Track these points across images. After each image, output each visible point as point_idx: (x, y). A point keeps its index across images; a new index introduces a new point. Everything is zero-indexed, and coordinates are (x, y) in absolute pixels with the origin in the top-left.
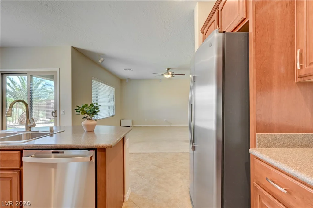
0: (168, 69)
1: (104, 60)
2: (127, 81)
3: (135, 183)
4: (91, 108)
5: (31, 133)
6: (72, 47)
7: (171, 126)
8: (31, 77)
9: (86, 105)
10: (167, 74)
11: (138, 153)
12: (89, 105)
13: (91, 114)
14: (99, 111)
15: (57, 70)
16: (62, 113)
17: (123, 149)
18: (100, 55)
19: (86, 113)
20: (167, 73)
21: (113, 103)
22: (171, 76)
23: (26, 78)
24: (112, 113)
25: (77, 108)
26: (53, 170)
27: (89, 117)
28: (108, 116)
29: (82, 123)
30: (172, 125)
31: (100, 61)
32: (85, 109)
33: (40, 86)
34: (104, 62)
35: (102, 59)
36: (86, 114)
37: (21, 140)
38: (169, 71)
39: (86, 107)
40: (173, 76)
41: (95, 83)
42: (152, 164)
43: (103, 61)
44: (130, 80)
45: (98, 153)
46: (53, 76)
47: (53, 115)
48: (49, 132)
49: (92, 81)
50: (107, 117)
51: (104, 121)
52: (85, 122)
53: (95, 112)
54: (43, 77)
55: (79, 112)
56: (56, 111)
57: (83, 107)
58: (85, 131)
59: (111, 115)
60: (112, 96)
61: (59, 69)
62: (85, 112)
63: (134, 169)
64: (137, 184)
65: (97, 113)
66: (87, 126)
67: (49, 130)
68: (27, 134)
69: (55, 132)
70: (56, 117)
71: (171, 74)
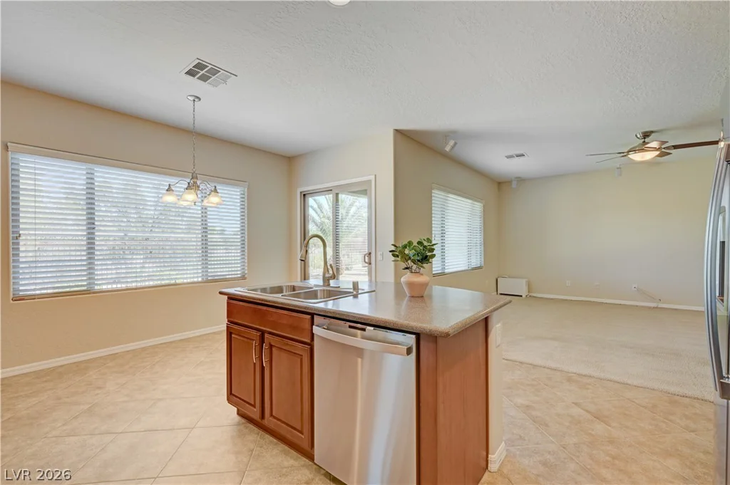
0: (646, 135)
1: (455, 144)
2: (514, 184)
3: (521, 436)
4: (418, 250)
5: (328, 288)
6: (396, 130)
7: (657, 308)
8: (337, 194)
9: (410, 243)
10: (642, 150)
11: (535, 366)
12: (415, 244)
13: (418, 261)
14: (433, 256)
15: (372, 177)
16: (379, 257)
17: (485, 344)
18: (447, 135)
19: (410, 258)
20: (642, 148)
21: (478, 238)
22: (658, 153)
23: (330, 197)
24: (476, 261)
25: (393, 248)
26: (359, 360)
27: (414, 267)
28: (466, 268)
29: (402, 279)
30: (661, 305)
31: (448, 149)
32: (407, 252)
33: (353, 210)
34: (456, 148)
35: (452, 143)
36: (409, 261)
37: (316, 298)
38: (647, 140)
39: (409, 246)
40: (662, 155)
41: (437, 195)
42: (576, 404)
43: (453, 147)
44: (521, 180)
45: (422, 343)
46: (366, 190)
47: (367, 261)
48: (352, 290)
49: (432, 193)
50: (464, 271)
51: (457, 279)
52: (407, 277)
53: (427, 256)
54: (354, 194)
55: (398, 256)
56: (370, 254)
57: (405, 247)
58: (405, 296)
59: (474, 265)
60: (477, 222)
61: (373, 177)
62: (407, 258)
63: (520, 401)
64: (525, 440)
65: (430, 261)
66: (411, 285)
67: (351, 287)
68: (324, 290)
69: (360, 292)
70: (370, 264)
71: (656, 149)
